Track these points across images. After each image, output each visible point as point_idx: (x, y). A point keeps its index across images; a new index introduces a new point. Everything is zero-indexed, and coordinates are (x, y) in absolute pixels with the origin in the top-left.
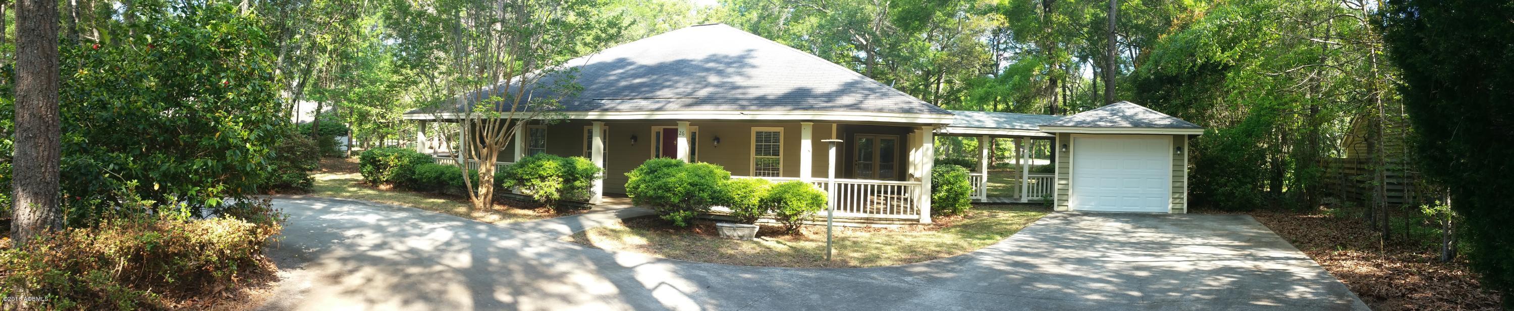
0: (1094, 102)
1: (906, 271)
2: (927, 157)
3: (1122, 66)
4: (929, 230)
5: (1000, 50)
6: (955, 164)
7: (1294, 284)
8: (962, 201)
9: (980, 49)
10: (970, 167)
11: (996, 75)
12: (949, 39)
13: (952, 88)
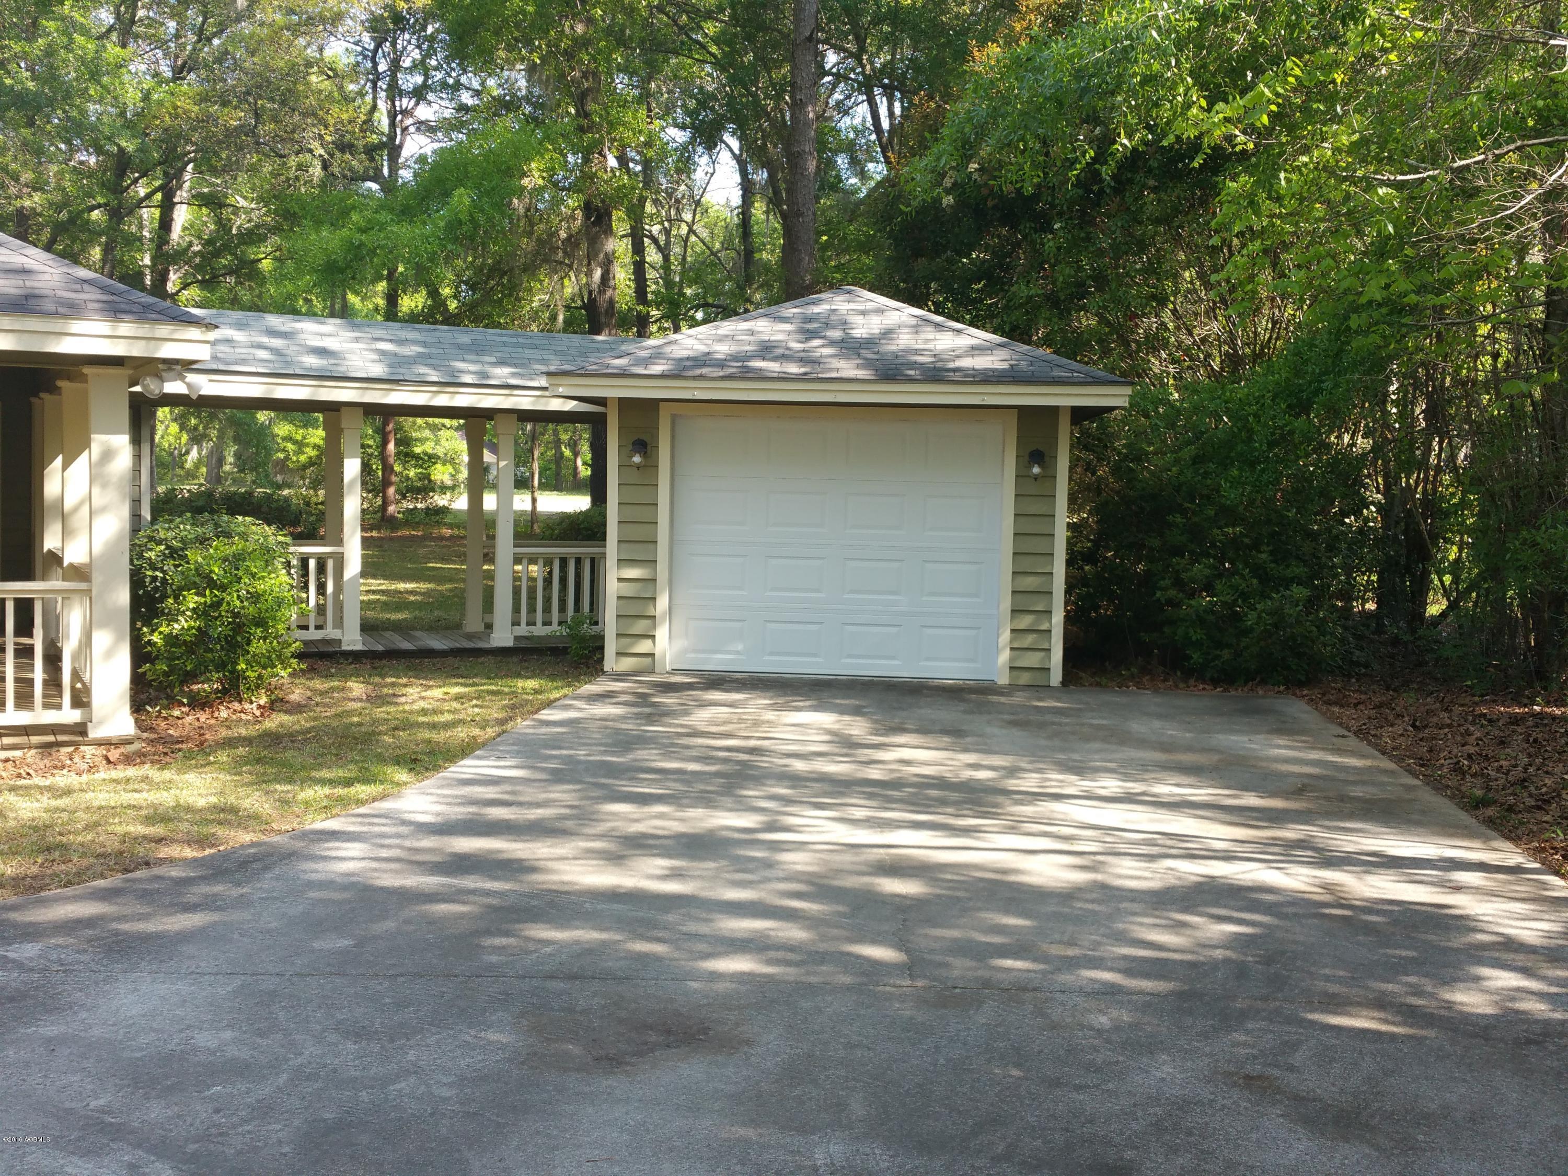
0: (742, 288)
1: (15, 925)
2: (104, 486)
3: (842, 161)
4: (128, 760)
5: (401, 94)
6: (233, 512)
7: (1481, 962)
8: (258, 647)
9: (327, 85)
10: (295, 522)
11: (389, 186)
12: (203, 37)
13: (223, 226)
